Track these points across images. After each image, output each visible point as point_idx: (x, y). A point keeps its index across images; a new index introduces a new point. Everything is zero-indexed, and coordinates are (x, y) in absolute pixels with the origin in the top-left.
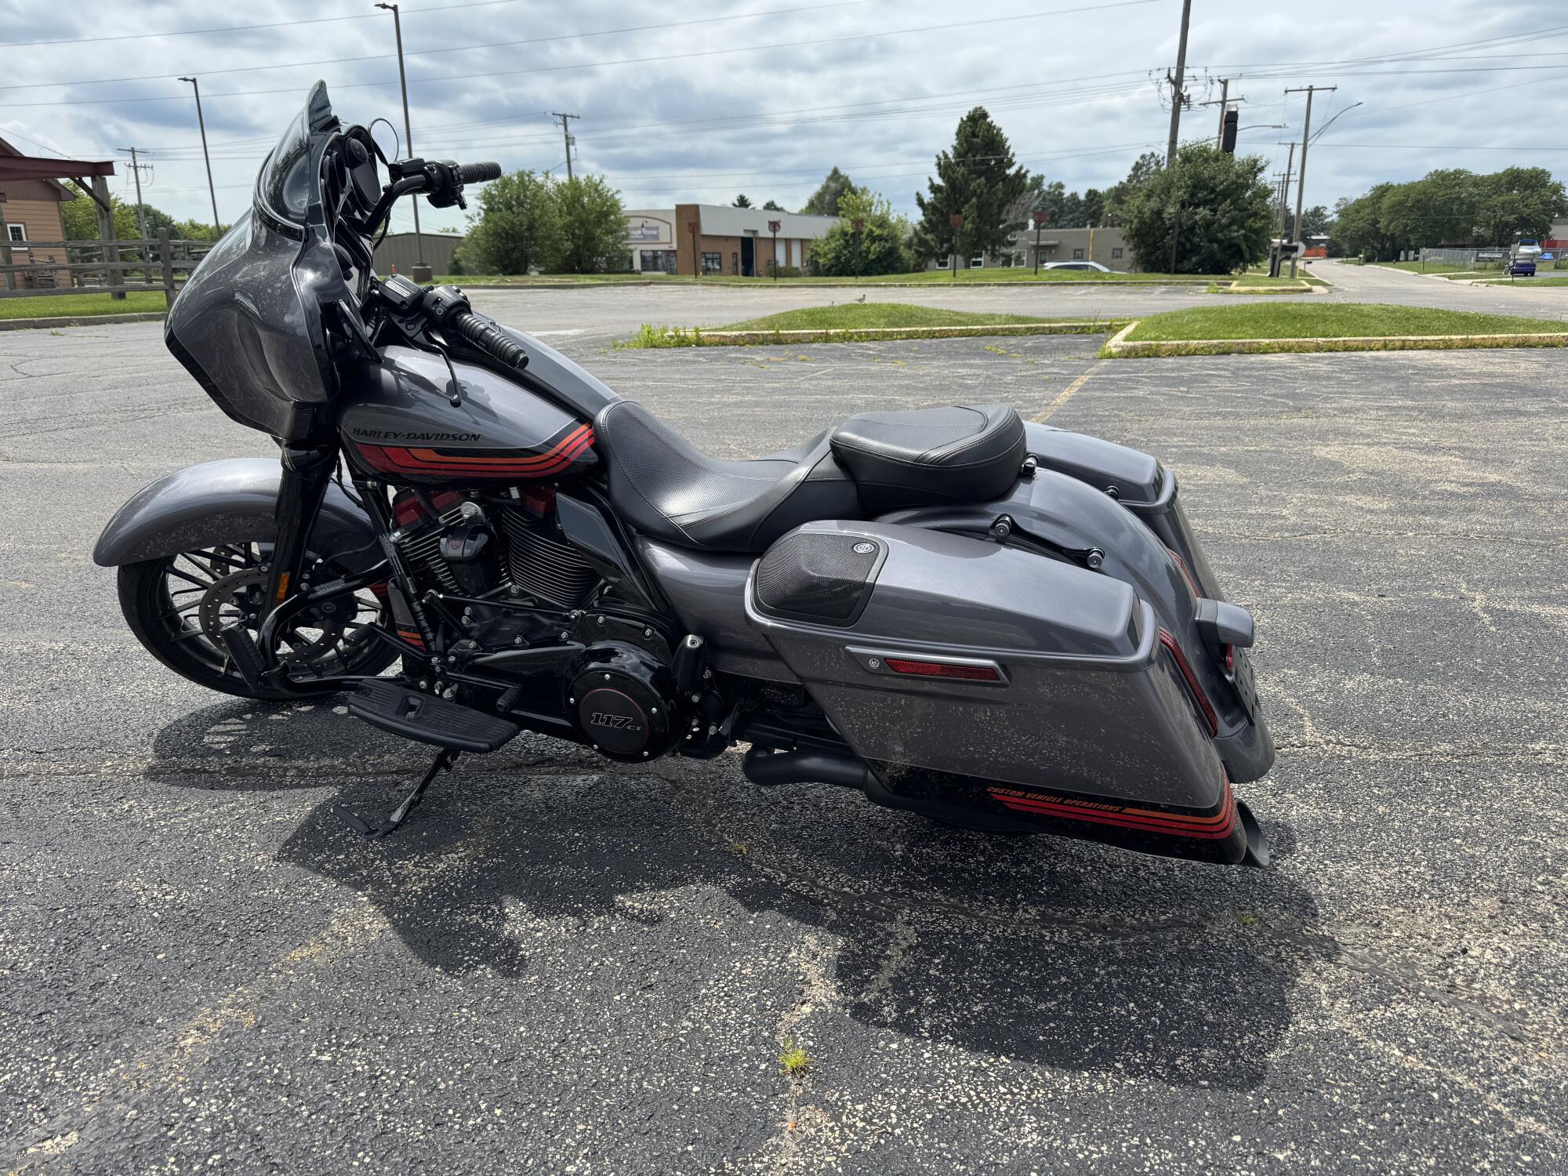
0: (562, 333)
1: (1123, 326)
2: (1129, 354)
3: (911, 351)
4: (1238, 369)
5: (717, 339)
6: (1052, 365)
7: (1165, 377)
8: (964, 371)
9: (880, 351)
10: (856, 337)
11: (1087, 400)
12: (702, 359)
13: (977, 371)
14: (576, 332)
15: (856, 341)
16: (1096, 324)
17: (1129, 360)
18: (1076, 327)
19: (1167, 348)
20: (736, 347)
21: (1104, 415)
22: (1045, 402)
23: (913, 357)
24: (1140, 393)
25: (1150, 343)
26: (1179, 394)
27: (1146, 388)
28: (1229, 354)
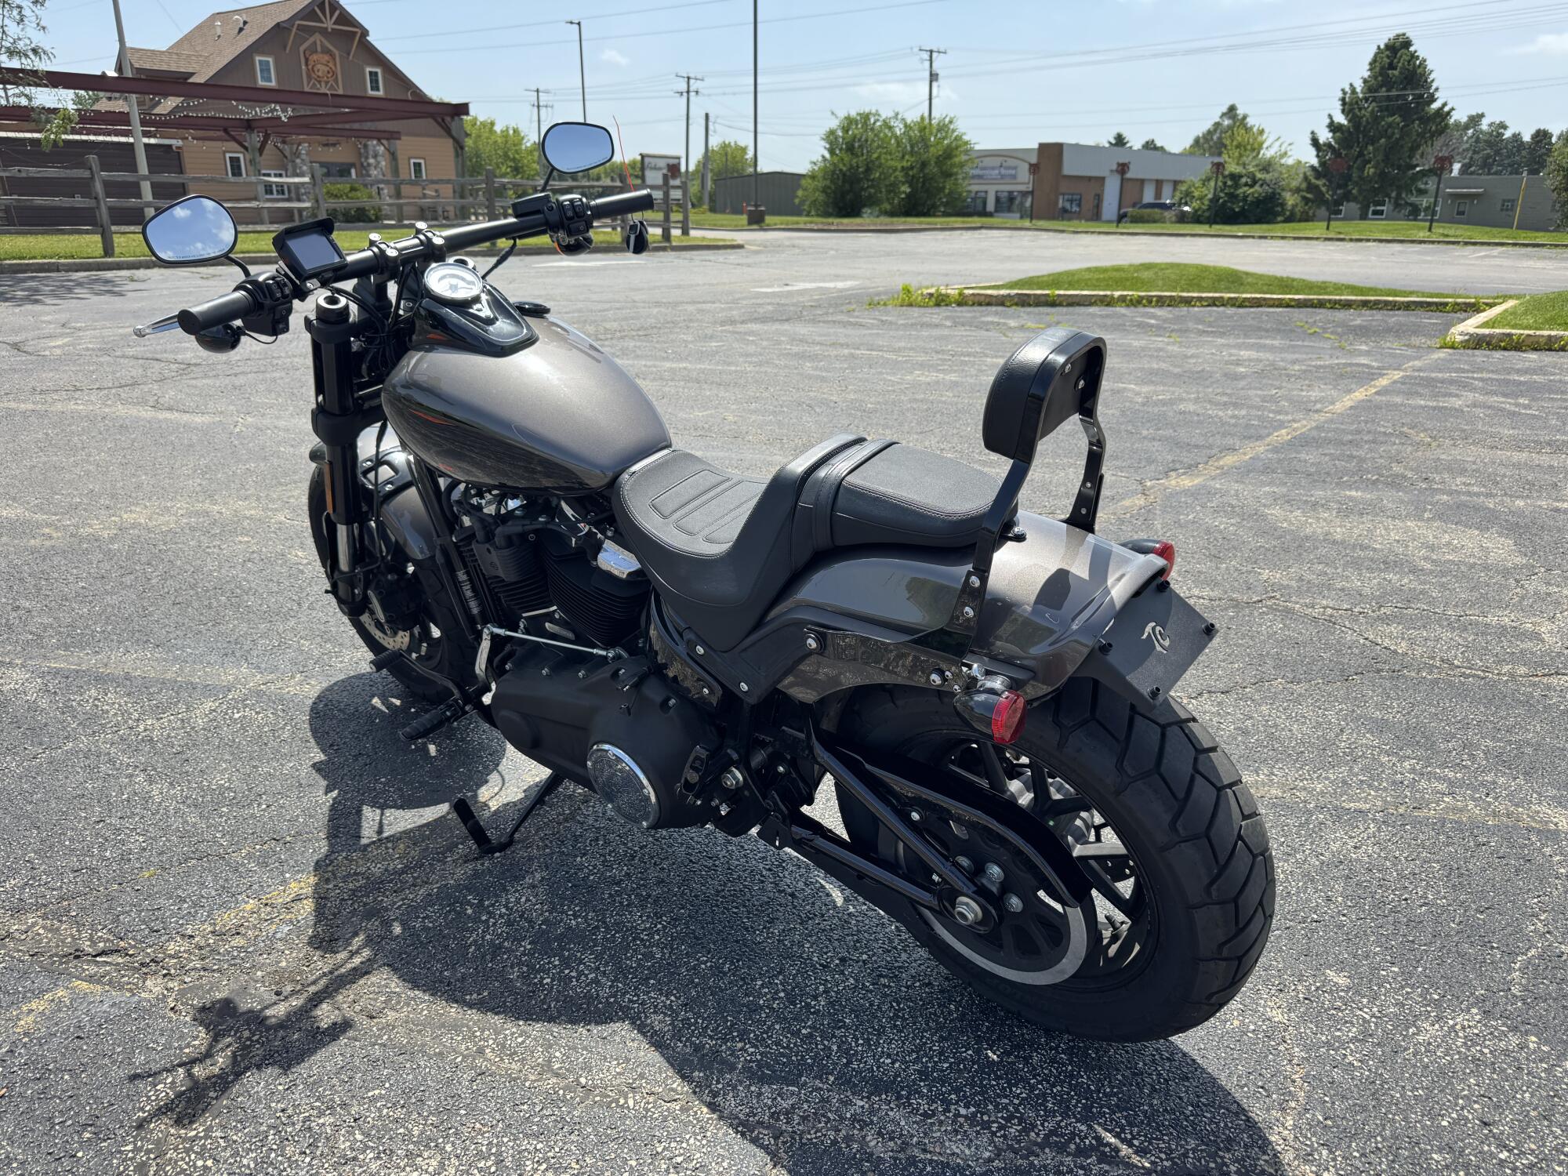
0: (831, 285)
1: (1491, 306)
2: (1477, 343)
3: (1202, 322)
5: (982, 299)
6: (1368, 353)
7: (1507, 382)
8: (1246, 354)
9: (1166, 320)
10: (1144, 301)
11: (1379, 407)
12: (948, 323)
14: (849, 284)
16: (1459, 300)
17: (1477, 352)
18: (1429, 304)
19: (1531, 339)
20: (1000, 309)
21: (1385, 433)
22: (1318, 406)
23: (1199, 330)
24: (1457, 403)
25: (1513, 331)
26: (1513, 408)
27: (1470, 395)
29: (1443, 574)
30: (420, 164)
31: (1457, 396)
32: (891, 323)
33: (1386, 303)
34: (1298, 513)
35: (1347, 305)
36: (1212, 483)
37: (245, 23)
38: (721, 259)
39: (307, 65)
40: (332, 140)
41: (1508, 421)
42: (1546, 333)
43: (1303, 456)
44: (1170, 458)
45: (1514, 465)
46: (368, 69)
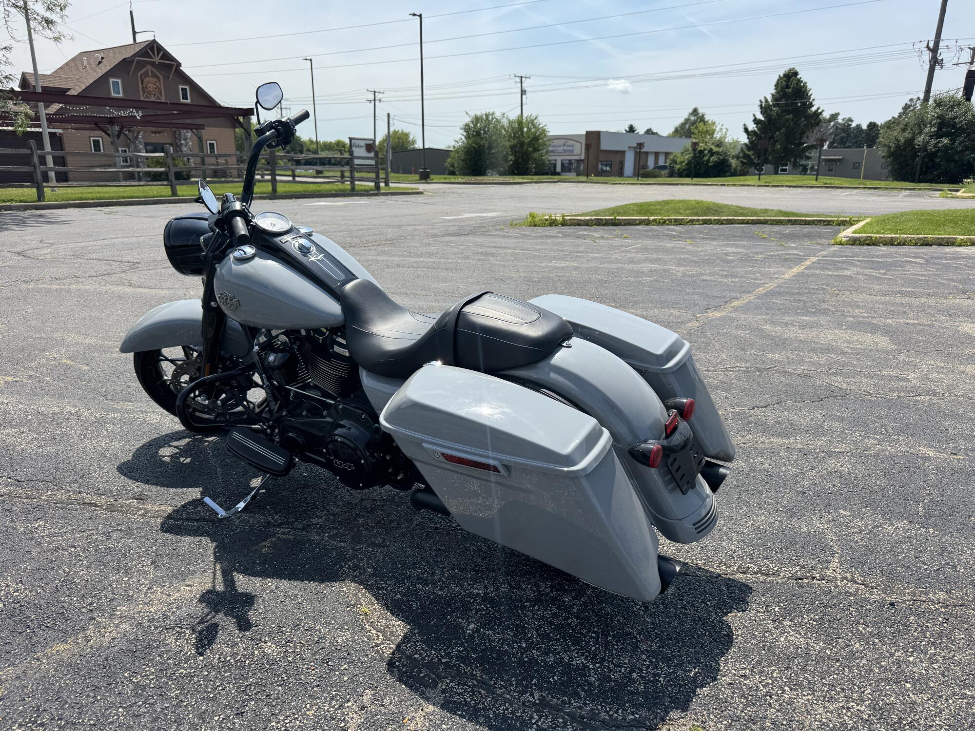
0: (485, 215)
1: (858, 222)
2: (853, 242)
3: (702, 233)
4: (932, 258)
5: (576, 222)
6: (796, 248)
7: (873, 262)
8: (731, 250)
11: (808, 276)
12: (560, 235)
14: (495, 214)
16: (840, 219)
17: (854, 247)
18: (825, 221)
19: (883, 240)
20: (587, 227)
21: (814, 289)
22: (776, 276)
23: (701, 238)
24: (848, 273)
25: (872, 235)
26: (878, 275)
27: (855, 269)
28: (931, 245)
29: (858, 354)
30: (213, 144)
31: (847, 269)
32: (528, 236)
33: (801, 221)
34: (779, 328)
35: (780, 223)
36: (731, 315)
37: (103, 58)
38: (414, 200)
39: (142, 84)
40: (160, 129)
41: (876, 282)
42: (889, 236)
43: (774, 300)
44: (705, 303)
45: (883, 303)
46: (181, 87)
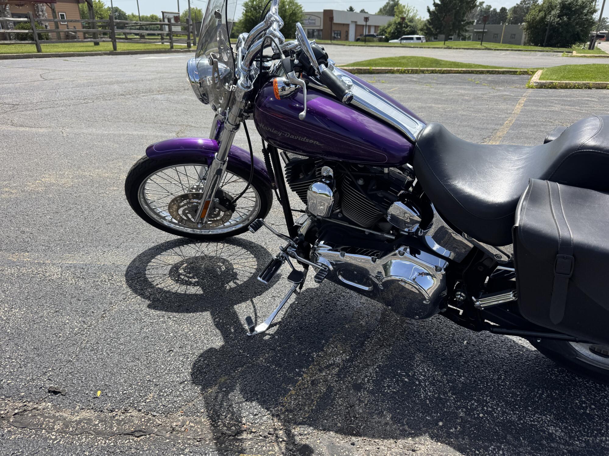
1: (535, 72)
2: (541, 86)
3: (434, 80)
6: (505, 91)
7: (565, 100)
8: (463, 92)
9: (419, 79)
10: (406, 72)
11: (530, 111)
13: (470, 92)
15: (406, 73)
16: (522, 70)
17: (542, 90)
18: (511, 72)
19: (560, 84)
21: (543, 121)
22: (509, 112)
23: (435, 83)
25: (553, 81)
26: (577, 110)
27: (557, 106)
28: (591, 89)
30: (63, 15)
33: (496, 71)
35: (482, 72)
40: (22, 2)
42: (564, 82)
